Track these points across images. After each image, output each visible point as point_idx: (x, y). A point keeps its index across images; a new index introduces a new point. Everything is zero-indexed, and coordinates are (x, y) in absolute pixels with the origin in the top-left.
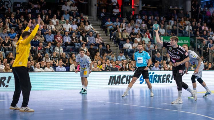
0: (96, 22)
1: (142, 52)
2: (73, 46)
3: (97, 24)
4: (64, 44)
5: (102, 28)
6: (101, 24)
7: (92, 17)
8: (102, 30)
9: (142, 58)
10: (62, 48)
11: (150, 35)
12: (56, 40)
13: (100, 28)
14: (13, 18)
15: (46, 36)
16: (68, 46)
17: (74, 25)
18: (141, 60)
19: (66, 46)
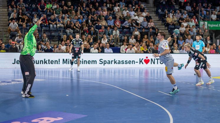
0: (152, 9)
1: (199, 42)
2: (129, 30)
3: (152, 10)
4: (121, 27)
5: (156, 14)
6: (155, 10)
7: (149, 5)
8: (156, 16)
9: (199, 46)
10: (119, 32)
11: (196, 20)
12: (116, 24)
13: (155, 14)
14: (84, 6)
15: (108, 21)
16: (125, 29)
17: (132, 11)
18: (198, 47)
19: (123, 30)
